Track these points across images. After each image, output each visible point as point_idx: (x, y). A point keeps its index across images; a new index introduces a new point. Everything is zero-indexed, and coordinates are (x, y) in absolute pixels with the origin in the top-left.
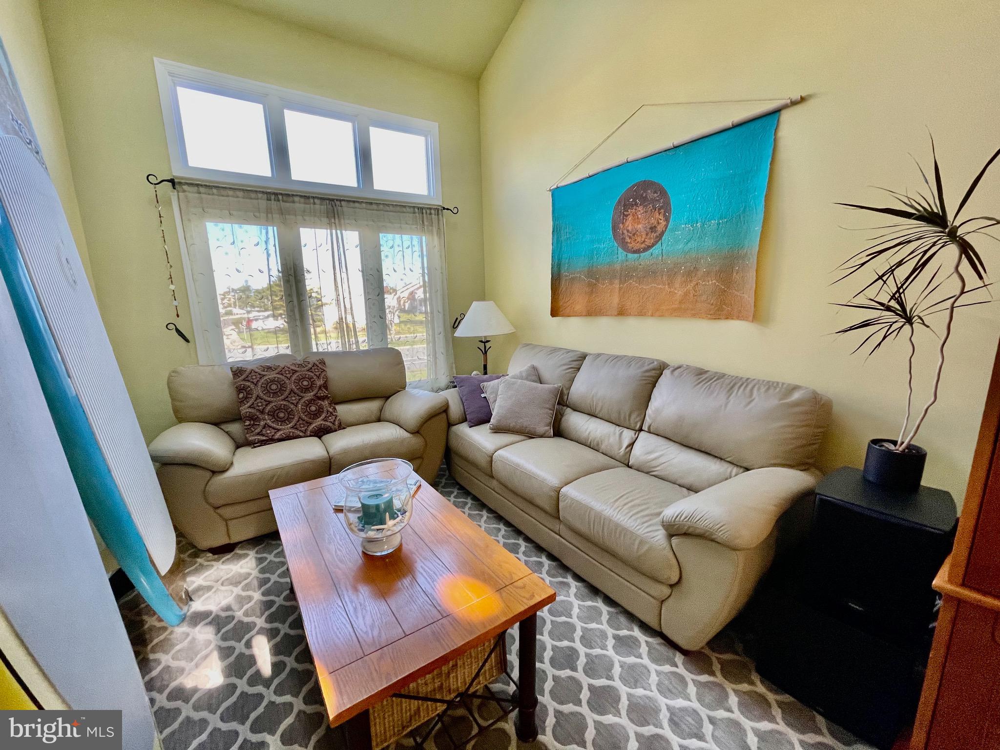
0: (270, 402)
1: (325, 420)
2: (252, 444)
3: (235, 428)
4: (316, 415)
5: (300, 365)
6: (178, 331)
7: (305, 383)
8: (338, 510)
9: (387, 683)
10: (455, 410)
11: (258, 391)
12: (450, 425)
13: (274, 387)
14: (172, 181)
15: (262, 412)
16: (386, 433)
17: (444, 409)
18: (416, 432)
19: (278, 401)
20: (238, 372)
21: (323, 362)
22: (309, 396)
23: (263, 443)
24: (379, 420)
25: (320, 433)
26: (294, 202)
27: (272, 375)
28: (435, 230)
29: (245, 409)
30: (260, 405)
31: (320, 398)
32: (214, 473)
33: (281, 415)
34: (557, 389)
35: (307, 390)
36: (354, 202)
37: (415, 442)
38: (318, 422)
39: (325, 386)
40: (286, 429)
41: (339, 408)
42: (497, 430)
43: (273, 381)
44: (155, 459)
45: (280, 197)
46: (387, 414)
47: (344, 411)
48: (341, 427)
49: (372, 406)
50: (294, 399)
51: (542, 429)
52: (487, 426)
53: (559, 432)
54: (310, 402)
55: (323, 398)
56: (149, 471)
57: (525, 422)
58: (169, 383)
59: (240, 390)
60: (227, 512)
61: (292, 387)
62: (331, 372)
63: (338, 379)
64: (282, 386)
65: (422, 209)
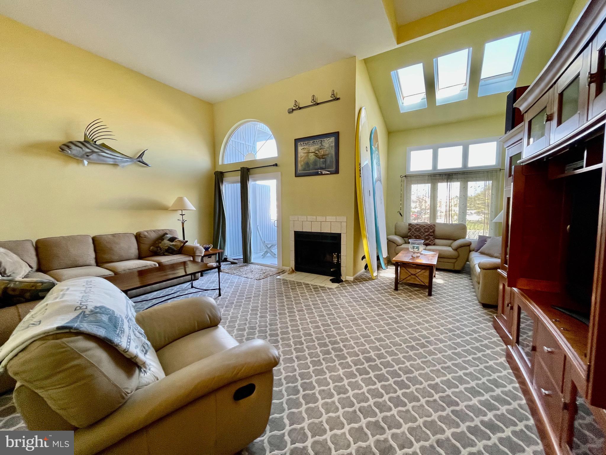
0: (415, 233)
1: (430, 241)
3: (405, 238)
4: (427, 239)
5: (426, 225)
6: (400, 213)
7: (427, 230)
9: (409, 260)
10: (473, 246)
11: (413, 230)
12: (470, 251)
13: (417, 230)
14: (405, 176)
15: (413, 235)
16: (445, 248)
17: (469, 245)
18: (455, 250)
19: (417, 233)
20: (410, 225)
21: (435, 226)
22: (426, 234)
24: (449, 246)
25: (427, 245)
26: (436, 176)
27: (418, 226)
28: (495, 177)
29: (409, 234)
30: (413, 233)
31: (431, 235)
32: (398, 245)
35: (427, 232)
36: (457, 173)
37: (455, 253)
38: (428, 242)
39: (434, 232)
42: (481, 253)
43: (417, 228)
44: (387, 239)
45: (432, 176)
46: (452, 245)
47: (437, 241)
48: (435, 245)
49: (448, 242)
50: (422, 234)
51: (496, 255)
52: (479, 251)
54: (427, 235)
55: (431, 236)
56: (386, 241)
57: (491, 252)
58: (395, 225)
59: (409, 229)
61: (423, 230)
62: (437, 229)
63: (438, 231)
64: (420, 230)
65: (488, 172)
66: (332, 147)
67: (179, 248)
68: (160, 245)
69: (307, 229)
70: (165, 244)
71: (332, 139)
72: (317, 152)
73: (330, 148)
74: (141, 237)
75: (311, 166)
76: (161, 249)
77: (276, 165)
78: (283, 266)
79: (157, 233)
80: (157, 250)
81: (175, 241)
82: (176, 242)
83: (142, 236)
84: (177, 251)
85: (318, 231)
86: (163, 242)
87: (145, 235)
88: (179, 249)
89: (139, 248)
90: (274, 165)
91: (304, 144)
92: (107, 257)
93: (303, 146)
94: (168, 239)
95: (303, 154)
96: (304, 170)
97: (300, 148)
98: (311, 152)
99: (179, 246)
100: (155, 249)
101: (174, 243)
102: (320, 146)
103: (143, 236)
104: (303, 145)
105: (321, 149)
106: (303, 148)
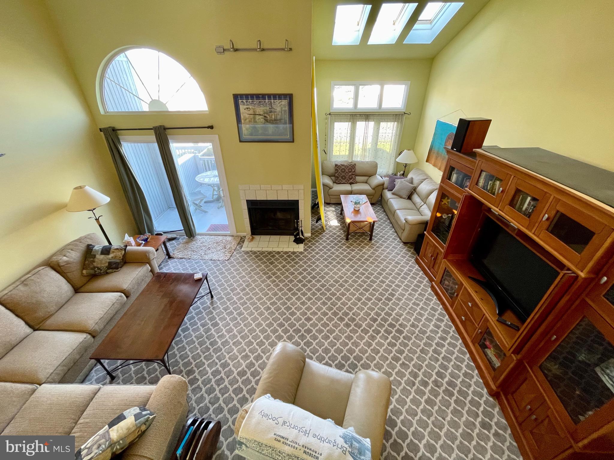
1: (353, 180)
2: (337, 183)
3: (333, 178)
4: (351, 179)
5: (350, 165)
6: (325, 151)
7: (350, 170)
8: (351, 202)
10: (385, 186)
11: (340, 171)
12: (383, 189)
14: (330, 114)
15: (340, 176)
16: (366, 187)
17: (383, 185)
18: (374, 189)
19: (343, 174)
20: (336, 165)
21: (355, 164)
22: (350, 174)
23: (339, 184)
24: (366, 183)
25: (351, 184)
27: (343, 167)
28: (400, 121)
29: (336, 175)
30: (340, 174)
32: (330, 188)
33: (344, 178)
34: (414, 187)
35: (350, 172)
36: (375, 114)
37: (373, 191)
38: (351, 181)
39: (354, 171)
40: (344, 181)
41: (357, 177)
42: (393, 194)
43: (343, 169)
45: (354, 115)
46: (368, 182)
47: (358, 178)
48: (356, 183)
49: (366, 178)
50: (347, 174)
51: (404, 196)
52: (391, 192)
53: (410, 198)
55: (353, 175)
57: (401, 194)
58: (322, 165)
59: (336, 170)
60: (331, 197)
61: (347, 171)
62: (357, 167)
63: (358, 170)
64: (345, 170)
65: (396, 115)
66: (285, 111)
67: (122, 257)
68: (95, 264)
69: (261, 197)
70: (101, 261)
71: (285, 102)
72: (265, 115)
73: (283, 112)
74: (62, 266)
75: (260, 132)
76: (99, 269)
77: (211, 127)
78: (237, 232)
79: (78, 251)
80: (96, 271)
81: (111, 252)
82: (113, 252)
83: (62, 264)
84: (121, 262)
85: (275, 198)
86: (96, 260)
87: (66, 262)
88: (123, 259)
89: (69, 280)
90: (208, 127)
91: (248, 103)
92: (41, 314)
93: (247, 105)
94: (100, 253)
95: (247, 116)
96: (251, 134)
97: (242, 108)
98: (257, 113)
99: (121, 256)
100: (92, 272)
101: (111, 256)
102: (270, 108)
103: (64, 264)
104: (246, 103)
105: (271, 112)
106: (247, 108)
